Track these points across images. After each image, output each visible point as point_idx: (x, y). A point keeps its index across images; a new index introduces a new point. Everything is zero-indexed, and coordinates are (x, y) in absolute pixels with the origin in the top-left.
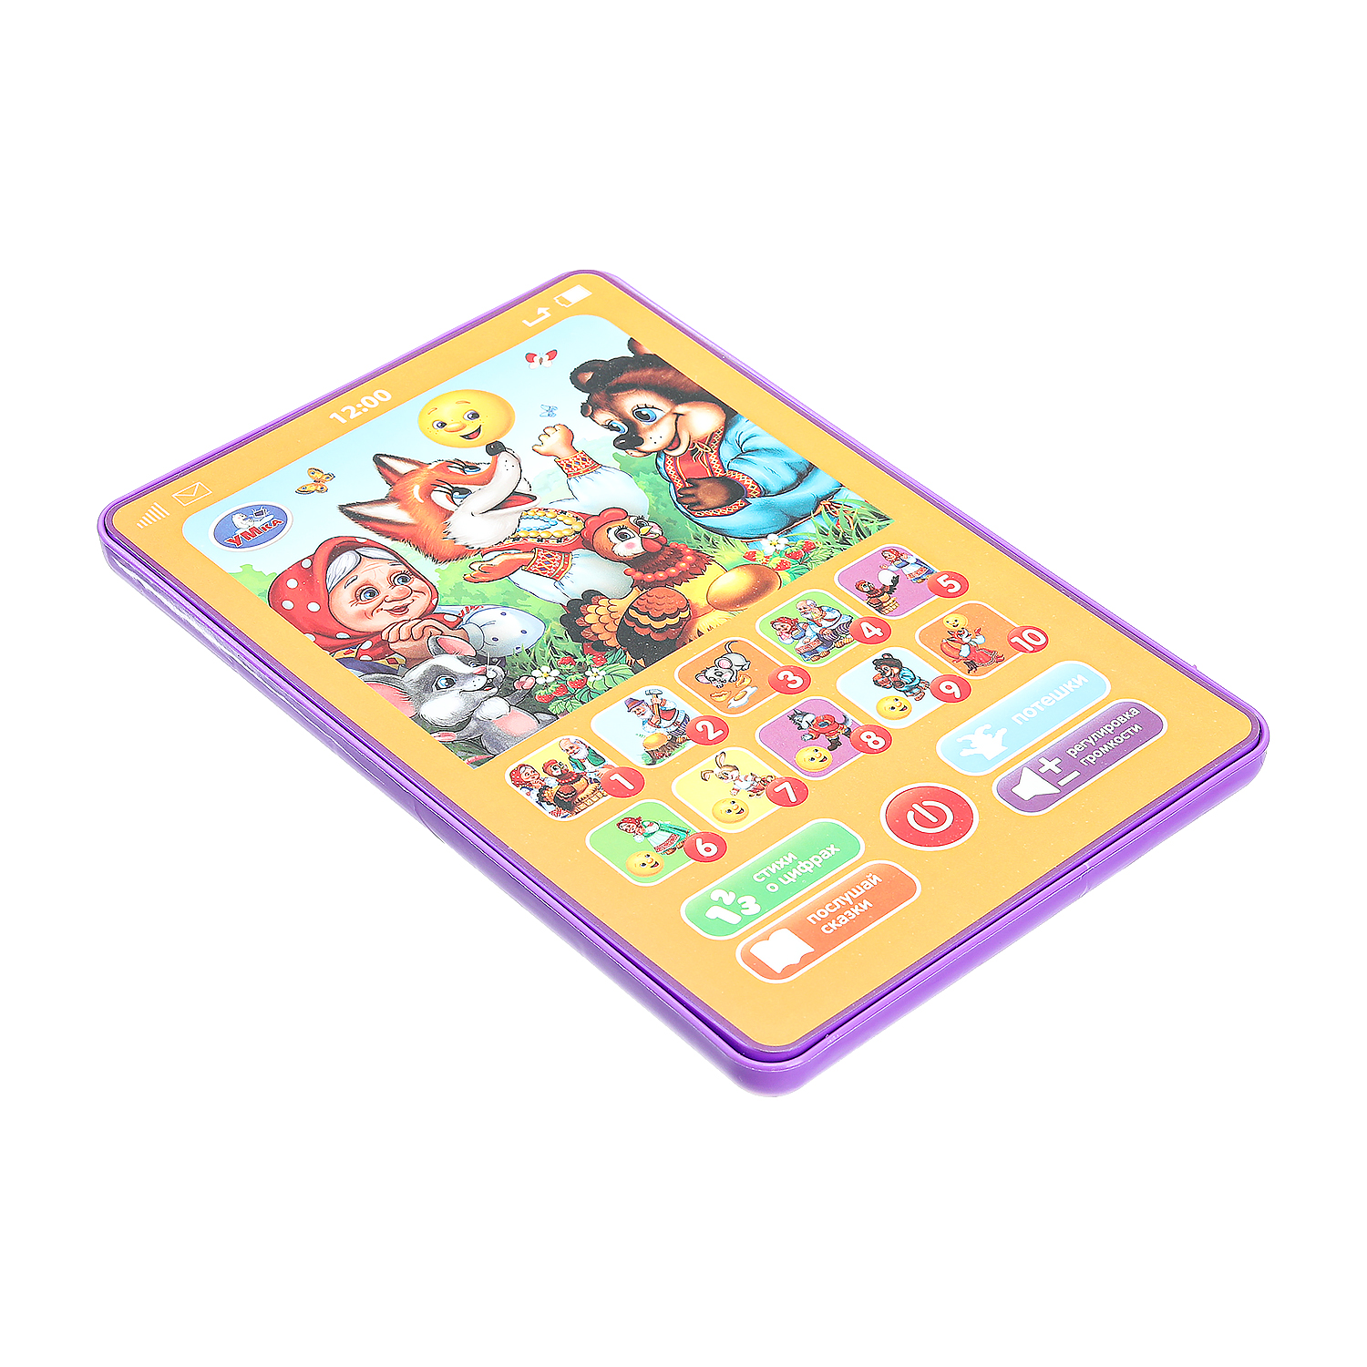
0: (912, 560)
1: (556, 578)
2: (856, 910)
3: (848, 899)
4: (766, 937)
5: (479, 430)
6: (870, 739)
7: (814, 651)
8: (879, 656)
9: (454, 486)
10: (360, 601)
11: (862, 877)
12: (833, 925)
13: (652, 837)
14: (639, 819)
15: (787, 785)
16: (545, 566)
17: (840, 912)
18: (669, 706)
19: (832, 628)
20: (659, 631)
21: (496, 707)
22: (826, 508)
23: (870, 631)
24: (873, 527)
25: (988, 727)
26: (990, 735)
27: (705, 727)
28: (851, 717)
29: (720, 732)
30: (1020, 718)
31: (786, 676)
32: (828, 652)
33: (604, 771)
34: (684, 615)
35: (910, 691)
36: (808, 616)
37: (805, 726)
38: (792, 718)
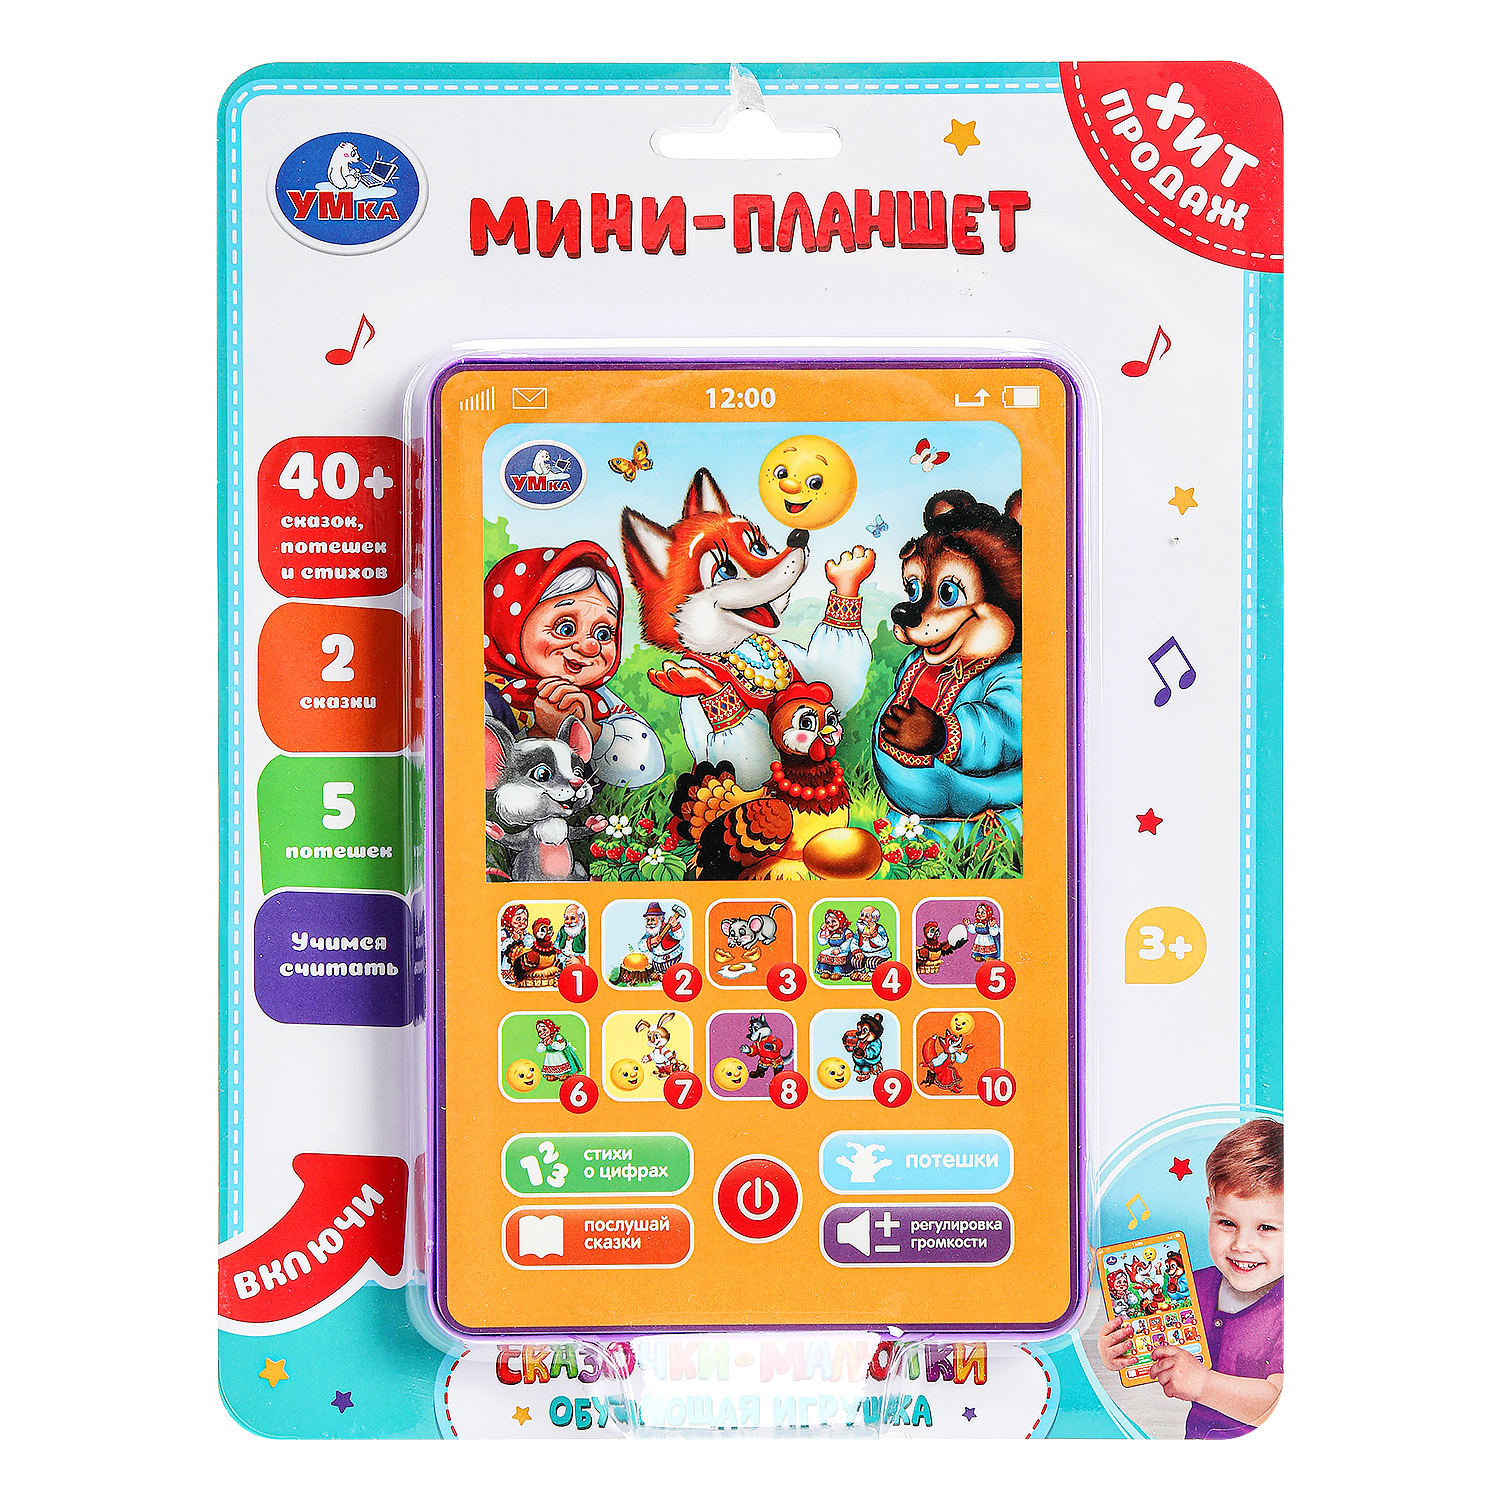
0: (993, 932)
1: (717, 728)
2: (625, 1243)
3: (629, 1228)
4: (541, 1215)
5: (804, 505)
6: (789, 1088)
7: (831, 968)
8: (871, 1012)
9: (730, 558)
10: (553, 632)
11: (657, 1215)
12: (597, 1243)
13: (551, 1054)
14: (558, 1029)
15: (689, 1083)
16: (719, 708)
17: (612, 1235)
18: (677, 935)
19: (866, 955)
20: (742, 849)
21: (555, 831)
22: (985, 819)
23: (891, 981)
24: (1001, 869)
25: (882, 1149)
26: (875, 1159)
27: (684, 977)
28: (795, 1056)
29: (690, 992)
30: (912, 1160)
31: (788, 976)
32: (840, 978)
33: (575, 961)
34: (775, 847)
35: (861, 1067)
36: (861, 927)
37: (754, 1037)
38: (752, 1022)
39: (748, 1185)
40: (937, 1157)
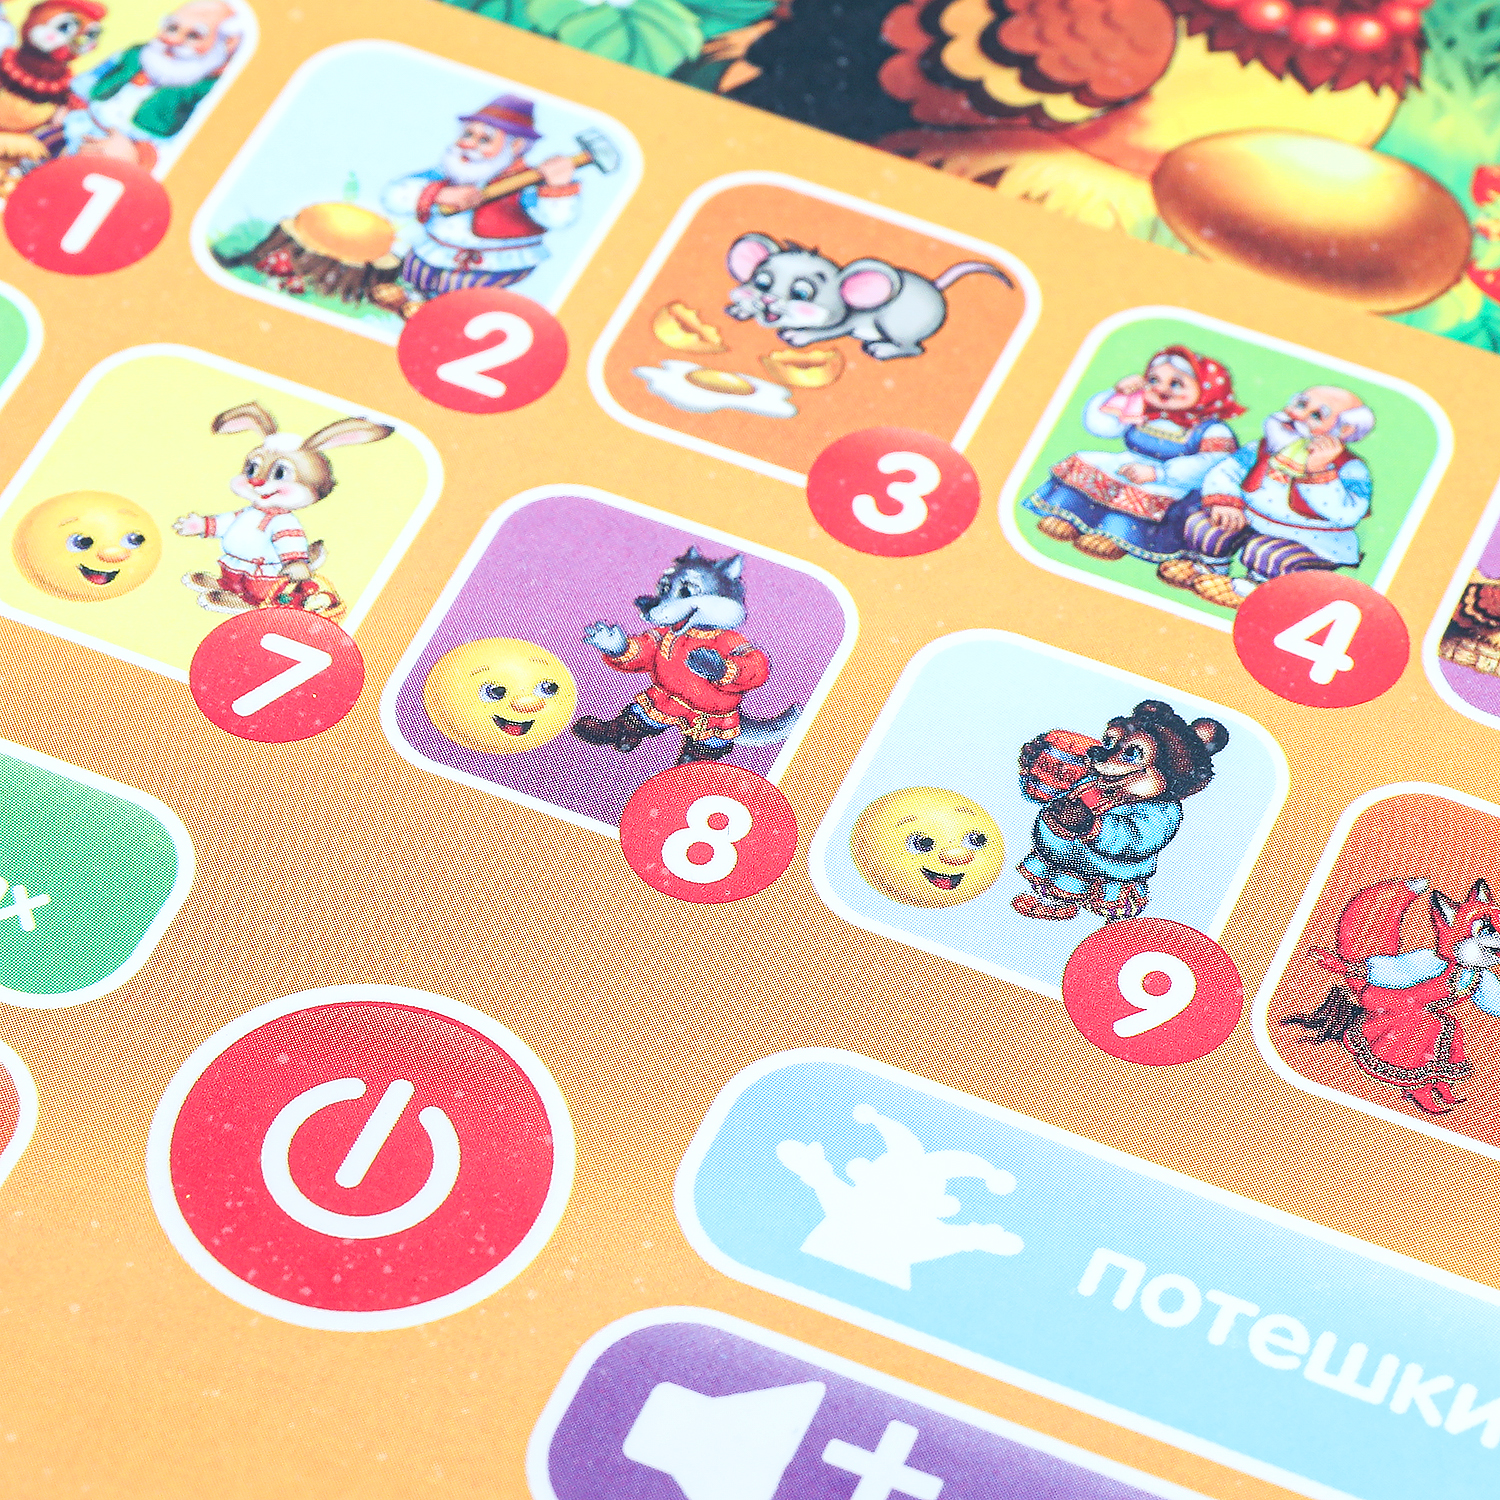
7: (1093, 512)
8: (1188, 707)
15: (312, 662)
18: (543, 210)
19: (1259, 524)
20: (933, 68)
23: (1319, 638)
25: (1002, 1183)
26: (953, 1206)
27: (496, 338)
28: (797, 733)
29: (495, 389)
30: (1114, 1276)
31: (906, 476)
32: (1118, 553)
33: (119, 150)
34: (1063, 108)
35: (1057, 865)
36: (1279, 438)
37: (669, 612)
38: (685, 562)
39: (351, 1089)
40: (1231, 1307)
